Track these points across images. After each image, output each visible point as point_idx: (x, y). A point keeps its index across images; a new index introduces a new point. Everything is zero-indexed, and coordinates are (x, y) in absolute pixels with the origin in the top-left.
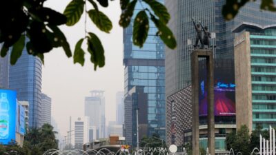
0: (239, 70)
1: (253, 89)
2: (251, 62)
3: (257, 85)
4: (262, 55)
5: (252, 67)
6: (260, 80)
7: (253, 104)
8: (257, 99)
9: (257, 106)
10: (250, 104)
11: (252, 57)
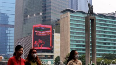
0: (63, 29)
1: (70, 38)
2: (70, 26)
3: (72, 36)
4: (75, 23)
5: (70, 28)
6: (73, 34)
7: (71, 44)
8: (72, 42)
9: (72, 45)
10: (69, 44)
11: (71, 24)
